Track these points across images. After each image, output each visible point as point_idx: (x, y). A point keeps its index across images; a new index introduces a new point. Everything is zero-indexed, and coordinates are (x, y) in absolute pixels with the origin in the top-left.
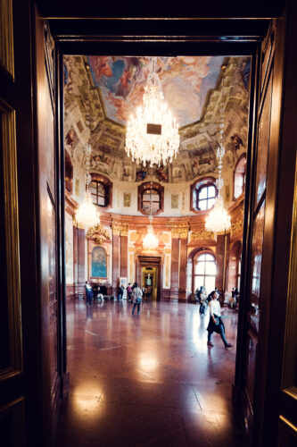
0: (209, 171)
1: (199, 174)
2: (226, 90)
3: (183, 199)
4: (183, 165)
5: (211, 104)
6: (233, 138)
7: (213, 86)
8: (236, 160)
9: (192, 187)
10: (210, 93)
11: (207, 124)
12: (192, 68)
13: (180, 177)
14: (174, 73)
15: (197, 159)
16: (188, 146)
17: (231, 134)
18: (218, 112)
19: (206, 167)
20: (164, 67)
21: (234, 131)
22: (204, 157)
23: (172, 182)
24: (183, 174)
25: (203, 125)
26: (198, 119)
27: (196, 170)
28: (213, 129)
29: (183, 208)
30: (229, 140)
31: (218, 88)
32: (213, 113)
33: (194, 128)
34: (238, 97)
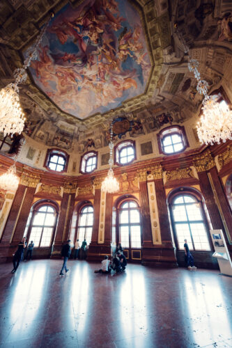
0: (65, 148)
1: (57, 145)
2: (104, 118)
3: (39, 155)
4: (48, 134)
5: (94, 118)
6: (89, 140)
7: (102, 112)
8: (85, 151)
9: (49, 151)
10: (98, 114)
11: (83, 124)
12: (103, 98)
13: (42, 139)
14: (94, 89)
15: (60, 137)
16: (61, 126)
17: (90, 138)
18: (93, 124)
19: (64, 144)
20: (94, 82)
21: (93, 137)
22: (65, 138)
23: (34, 138)
24: (45, 139)
25: (81, 123)
26: (82, 118)
27: (56, 142)
28: (83, 128)
29: (37, 162)
30: (86, 139)
31: (102, 115)
32: (91, 123)
33: (74, 120)
34: (105, 126)
